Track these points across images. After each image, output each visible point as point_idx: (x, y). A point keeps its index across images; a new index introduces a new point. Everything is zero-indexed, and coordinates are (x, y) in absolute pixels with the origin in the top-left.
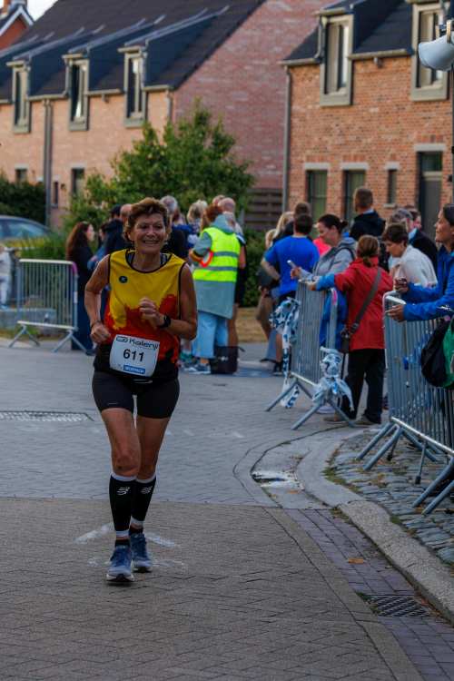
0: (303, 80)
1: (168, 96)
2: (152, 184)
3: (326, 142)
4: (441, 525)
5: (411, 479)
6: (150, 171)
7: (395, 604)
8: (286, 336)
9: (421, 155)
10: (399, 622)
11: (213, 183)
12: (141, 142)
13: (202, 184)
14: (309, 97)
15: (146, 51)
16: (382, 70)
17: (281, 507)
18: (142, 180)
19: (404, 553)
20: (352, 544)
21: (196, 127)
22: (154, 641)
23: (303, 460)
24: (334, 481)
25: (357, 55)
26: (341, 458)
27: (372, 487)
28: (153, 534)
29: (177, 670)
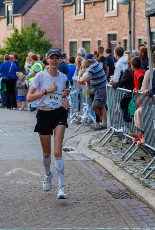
0: (67, 11)
1: (21, 18)
2: (18, 48)
3: (76, 32)
4: (132, 165)
5: (119, 148)
6: (17, 44)
7: (120, 194)
8: (70, 100)
9: (109, 35)
10: (122, 201)
11: (39, 47)
12: (14, 34)
13: (35, 48)
14: (70, 17)
15: (13, 2)
16: (95, 7)
17: (74, 160)
18: (14, 47)
19: (121, 176)
20: (101, 173)
21: (32, 28)
22: (38, 211)
23: (80, 143)
24: (92, 150)
25: (86, 2)
26: (93, 142)
27: (106, 152)
28: (31, 171)
29: (48, 222)
